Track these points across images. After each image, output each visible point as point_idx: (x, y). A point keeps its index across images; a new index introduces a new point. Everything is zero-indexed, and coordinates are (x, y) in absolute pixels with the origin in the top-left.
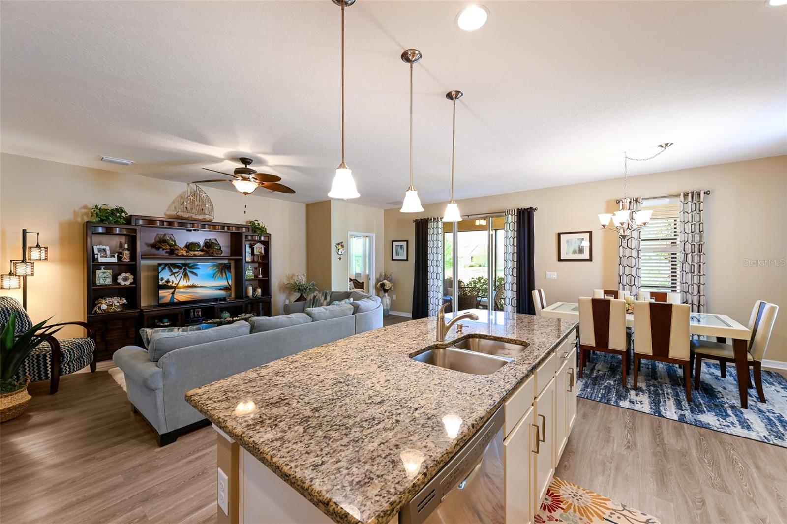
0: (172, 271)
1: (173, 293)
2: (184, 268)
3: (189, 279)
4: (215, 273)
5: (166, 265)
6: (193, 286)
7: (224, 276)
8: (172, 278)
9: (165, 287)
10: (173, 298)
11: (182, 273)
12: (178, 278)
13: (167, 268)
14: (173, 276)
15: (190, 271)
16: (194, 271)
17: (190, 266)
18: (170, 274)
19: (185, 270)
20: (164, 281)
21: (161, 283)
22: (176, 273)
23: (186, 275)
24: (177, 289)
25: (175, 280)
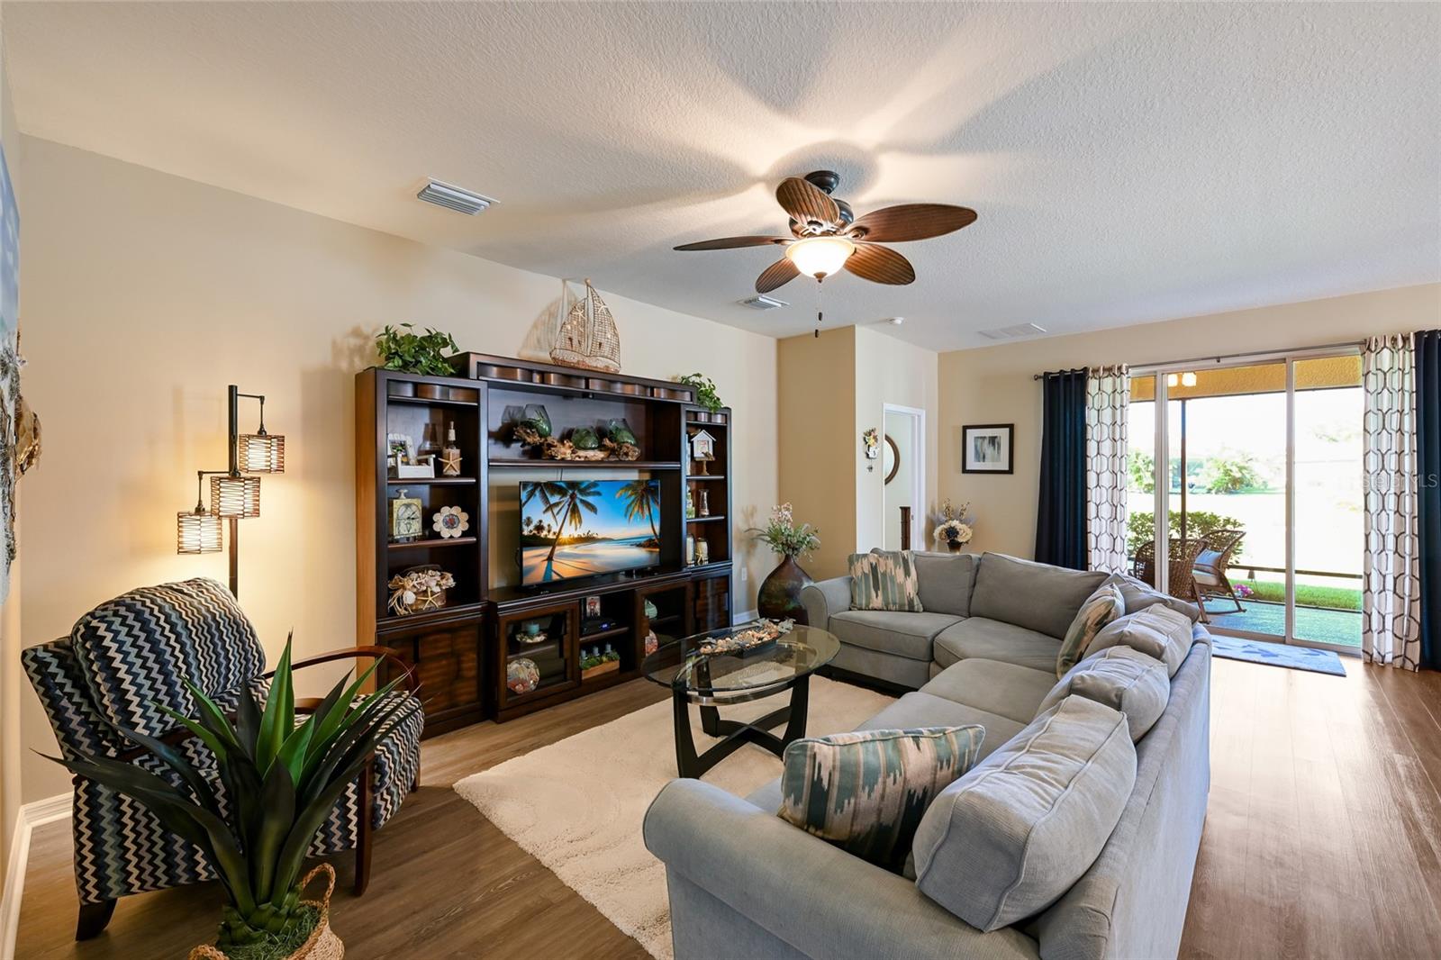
0: (546, 500)
1: (550, 559)
2: (571, 492)
3: (580, 522)
4: (631, 504)
5: (537, 485)
6: (589, 539)
7: (647, 513)
8: (547, 519)
9: (535, 541)
10: (549, 569)
11: (566, 507)
12: (560, 518)
13: (537, 493)
14: (550, 513)
15: (582, 501)
16: (590, 499)
17: (583, 486)
18: (544, 508)
19: (573, 497)
20: (532, 527)
21: (526, 533)
22: (556, 504)
23: (574, 511)
24: (557, 548)
25: (553, 524)
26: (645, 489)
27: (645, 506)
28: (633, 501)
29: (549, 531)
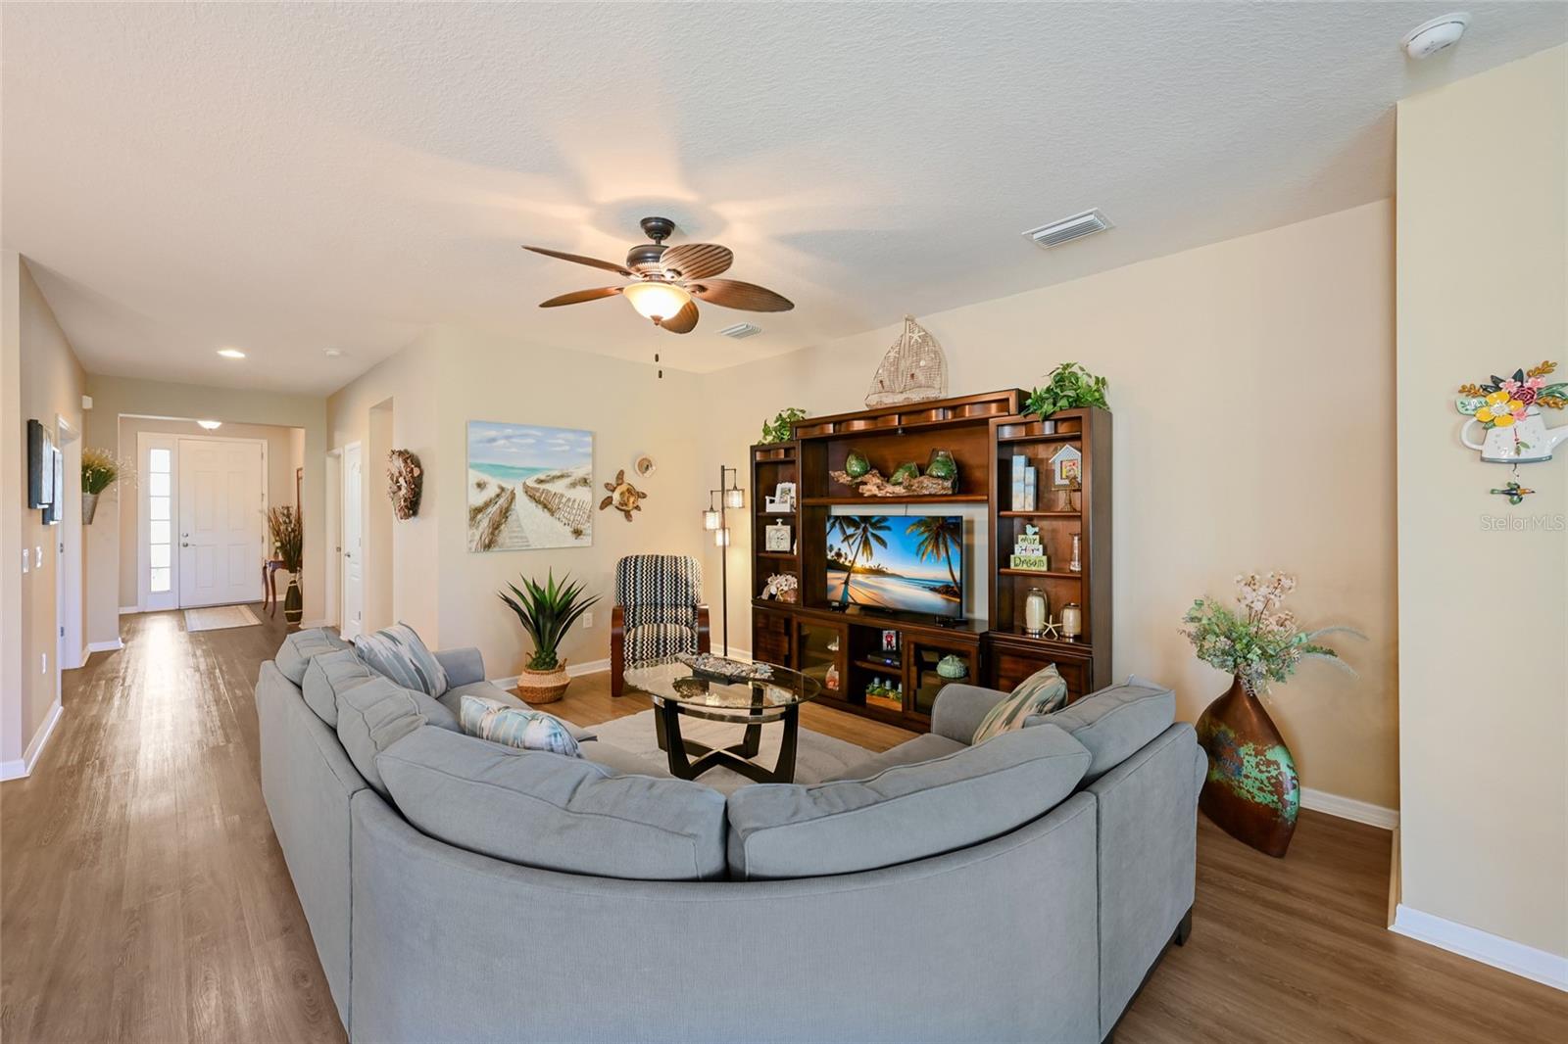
0: (844, 532)
1: (846, 583)
2: (863, 525)
3: (871, 554)
4: (922, 543)
5: (837, 518)
6: (878, 572)
7: (943, 553)
8: (845, 548)
10: (846, 592)
11: (859, 539)
12: (854, 548)
13: (837, 525)
14: (846, 543)
15: (873, 535)
16: (879, 533)
17: (873, 521)
18: (842, 538)
19: (865, 530)
20: (833, 553)
21: (829, 557)
22: (851, 536)
23: (866, 543)
24: (852, 575)
25: (849, 553)
26: (941, 527)
27: (941, 546)
28: (927, 539)
29: (846, 559)
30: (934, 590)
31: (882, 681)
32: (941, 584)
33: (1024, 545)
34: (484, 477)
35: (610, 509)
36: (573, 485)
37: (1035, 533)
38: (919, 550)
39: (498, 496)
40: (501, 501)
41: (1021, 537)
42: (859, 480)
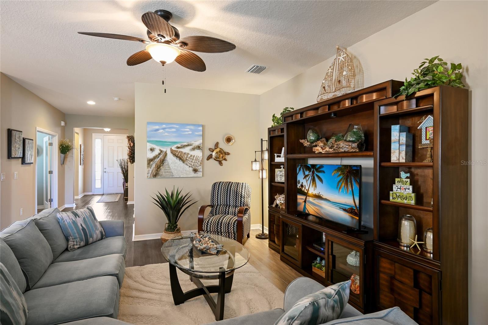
0: (304, 174)
1: (305, 202)
2: (313, 170)
3: (316, 186)
4: (339, 181)
6: (318, 197)
7: (350, 188)
9: (301, 192)
11: (311, 177)
12: (309, 182)
14: (305, 179)
15: (317, 175)
16: (320, 174)
17: (317, 167)
18: (303, 177)
19: (313, 173)
20: (300, 185)
21: (298, 187)
22: (307, 176)
23: (314, 180)
24: (308, 197)
25: (306, 185)
26: (349, 172)
27: (349, 184)
28: (342, 179)
29: (305, 188)
30: (345, 210)
31: (321, 260)
32: (349, 207)
33: (399, 185)
34: (154, 146)
35: (211, 160)
36: (193, 149)
37: (407, 178)
38: (338, 185)
39: (159, 154)
40: (161, 156)
41: (397, 180)
42: (314, 144)
